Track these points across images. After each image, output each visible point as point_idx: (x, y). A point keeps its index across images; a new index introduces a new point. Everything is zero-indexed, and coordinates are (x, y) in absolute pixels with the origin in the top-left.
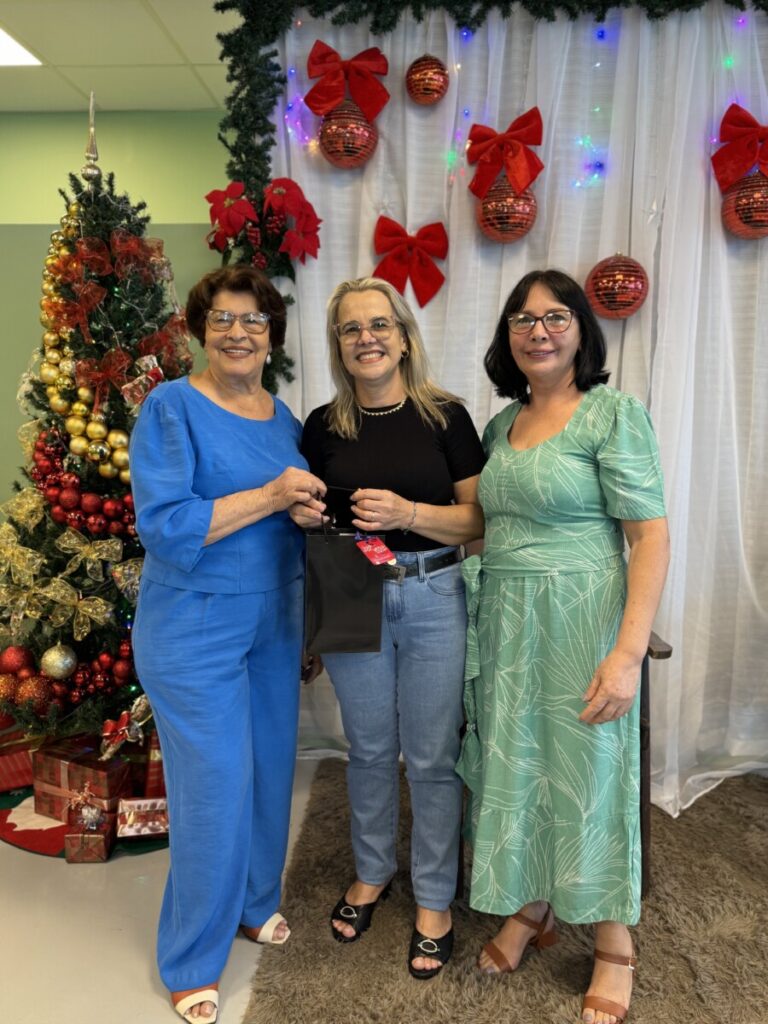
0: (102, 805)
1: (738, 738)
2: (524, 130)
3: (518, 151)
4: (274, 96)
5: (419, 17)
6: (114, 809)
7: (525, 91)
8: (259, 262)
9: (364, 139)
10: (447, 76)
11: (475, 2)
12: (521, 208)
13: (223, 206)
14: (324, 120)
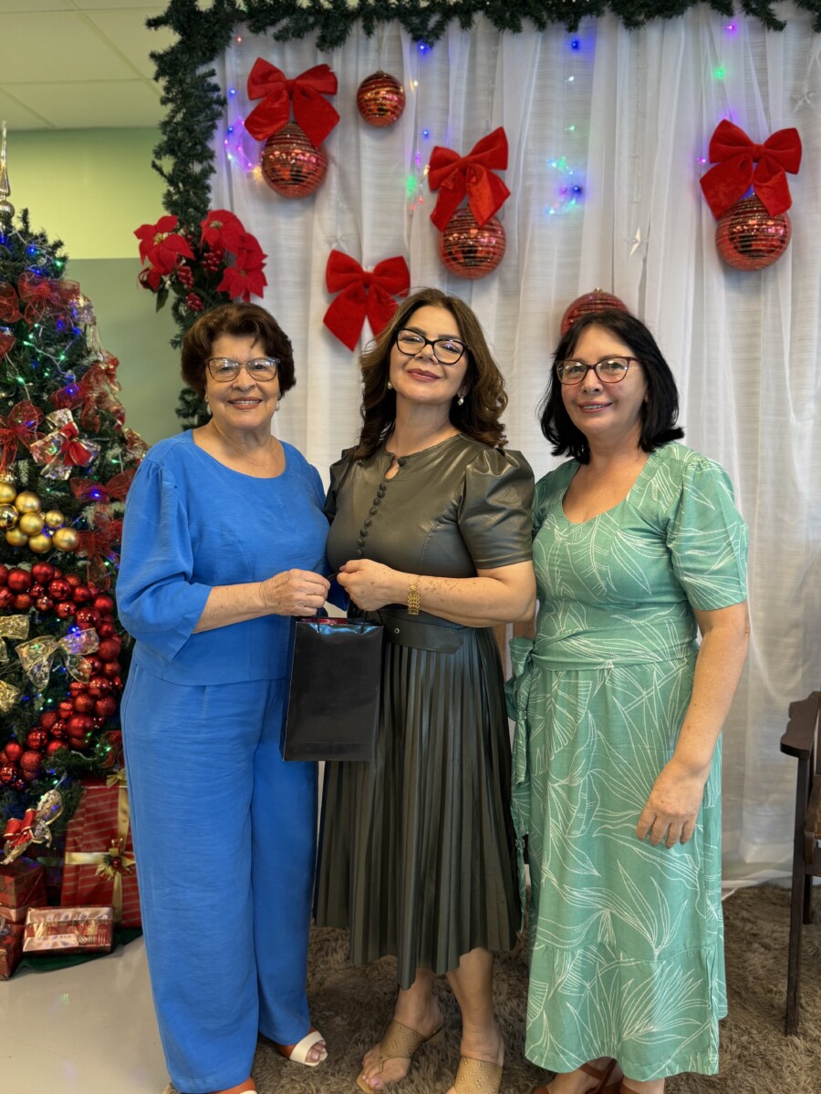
0: (10, 916)
1: (754, 843)
2: (488, 153)
3: (481, 176)
4: (213, 119)
5: (369, 31)
6: (22, 920)
7: (492, 108)
8: (193, 303)
9: (311, 166)
10: (403, 95)
11: (433, 12)
12: (486, 240)
13: (154, 241)
14: (267, 145)
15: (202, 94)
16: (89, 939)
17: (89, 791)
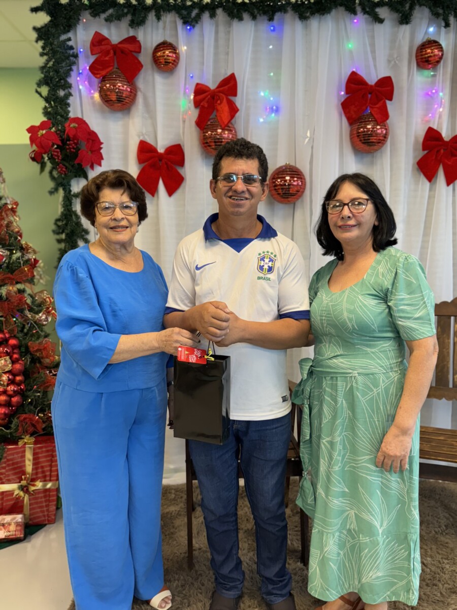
2: (226, 87)
3: (223, 98)
4: (70, 65)
5: (158, 18)
7: (228, 62)
8: (61, 170)
9: (128, 93)
10: (178, 54)
11: (194, 8)
12: (226, 136)
13: (38, 135)
14: (102, 81)
15: (64, 51)
16: (11, 533)
17: (8, 449)
